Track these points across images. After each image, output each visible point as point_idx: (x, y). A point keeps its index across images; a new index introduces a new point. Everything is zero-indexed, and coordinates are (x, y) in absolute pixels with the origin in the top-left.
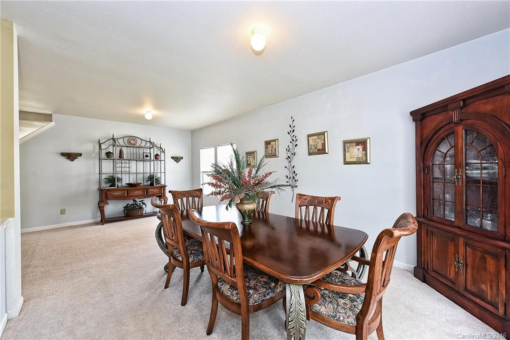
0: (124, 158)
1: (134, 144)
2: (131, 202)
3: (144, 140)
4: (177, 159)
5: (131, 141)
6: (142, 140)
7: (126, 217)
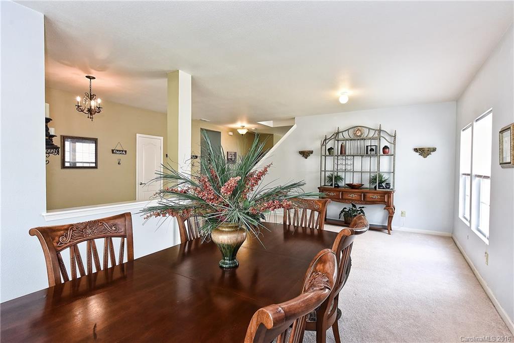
0: (347, 154)
1: (360, 136)
2: (348, 206)
3: (372, 129)
4: (423, 152)
5: (357, 133)
6: (369, 129)
7: (345, 223)
